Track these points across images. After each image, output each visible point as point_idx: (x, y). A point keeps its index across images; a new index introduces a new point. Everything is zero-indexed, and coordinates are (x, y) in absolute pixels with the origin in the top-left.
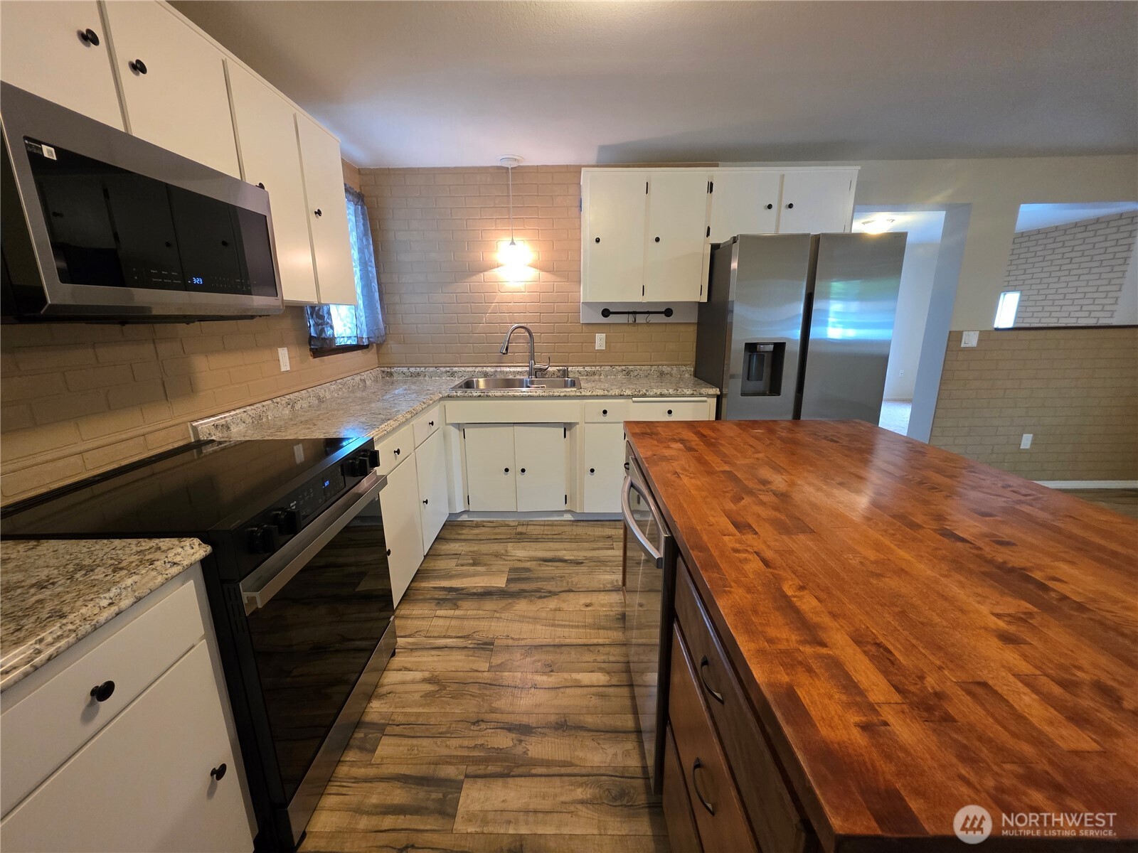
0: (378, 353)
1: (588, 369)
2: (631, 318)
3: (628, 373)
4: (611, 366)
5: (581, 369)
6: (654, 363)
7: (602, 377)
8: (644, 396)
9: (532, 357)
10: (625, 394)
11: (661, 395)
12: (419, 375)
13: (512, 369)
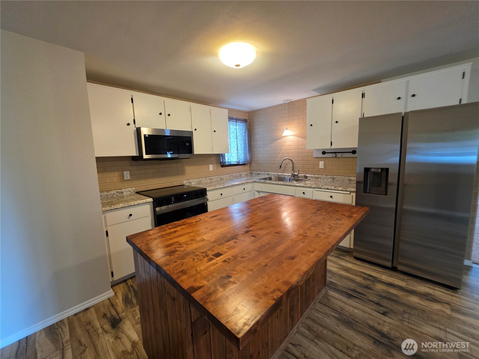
0: (250, 167)
1: (316, 176)
2: (334, 155)
3: (333, 179)
4: (326, 175)
5: (313, 176)
6: (346, 175)
7: (322, 180)
8: (320, 188)
9: (293, 170)
10: (312, 186)
11: (327, 189)
12: (259, 174)
13: (287, 174)
